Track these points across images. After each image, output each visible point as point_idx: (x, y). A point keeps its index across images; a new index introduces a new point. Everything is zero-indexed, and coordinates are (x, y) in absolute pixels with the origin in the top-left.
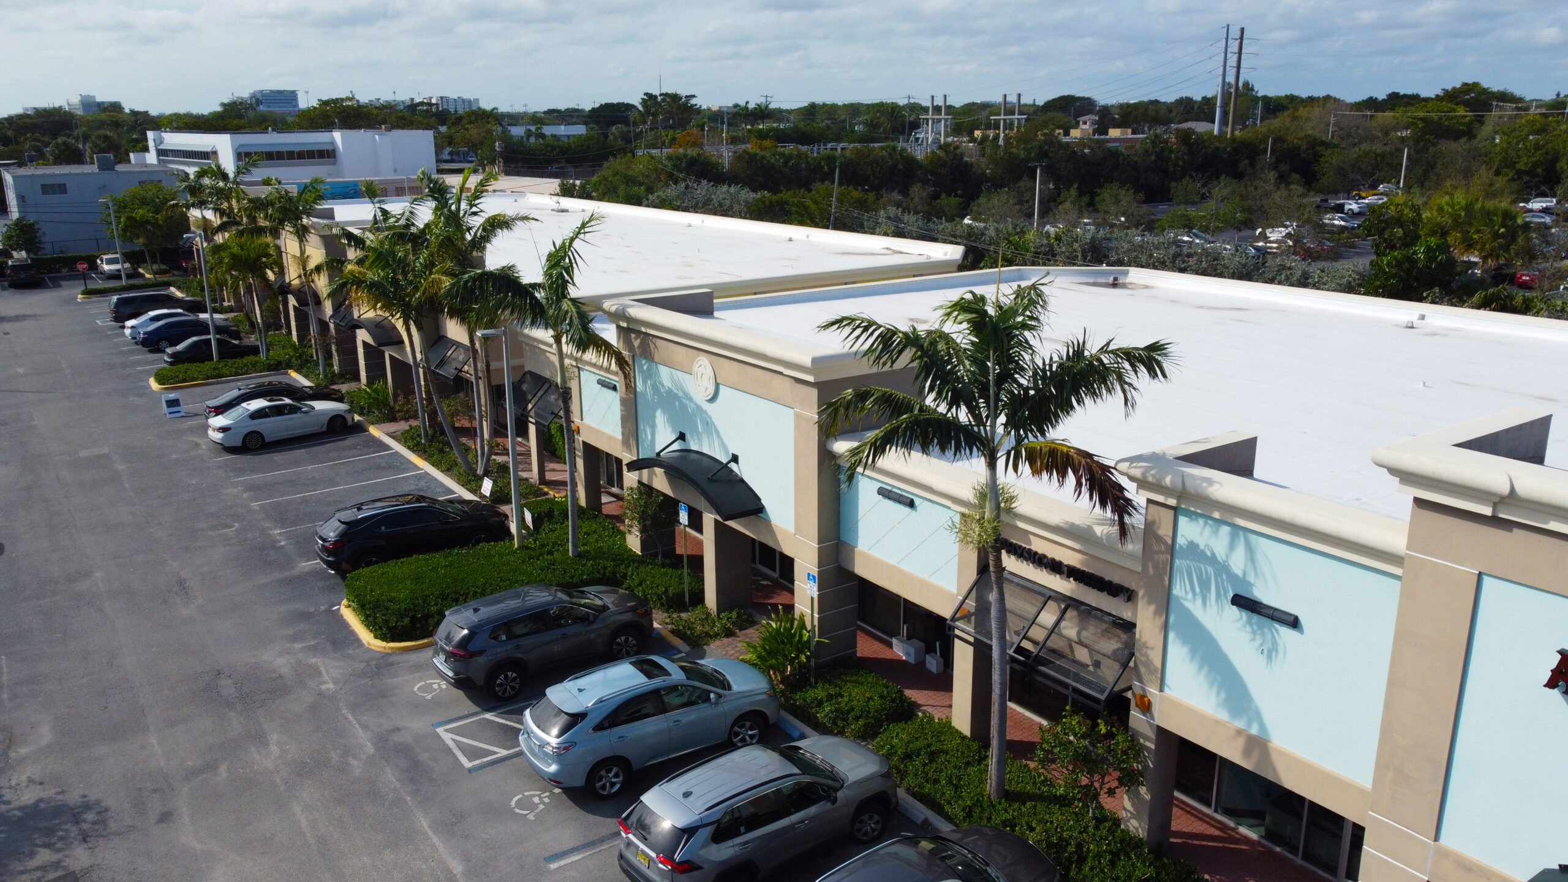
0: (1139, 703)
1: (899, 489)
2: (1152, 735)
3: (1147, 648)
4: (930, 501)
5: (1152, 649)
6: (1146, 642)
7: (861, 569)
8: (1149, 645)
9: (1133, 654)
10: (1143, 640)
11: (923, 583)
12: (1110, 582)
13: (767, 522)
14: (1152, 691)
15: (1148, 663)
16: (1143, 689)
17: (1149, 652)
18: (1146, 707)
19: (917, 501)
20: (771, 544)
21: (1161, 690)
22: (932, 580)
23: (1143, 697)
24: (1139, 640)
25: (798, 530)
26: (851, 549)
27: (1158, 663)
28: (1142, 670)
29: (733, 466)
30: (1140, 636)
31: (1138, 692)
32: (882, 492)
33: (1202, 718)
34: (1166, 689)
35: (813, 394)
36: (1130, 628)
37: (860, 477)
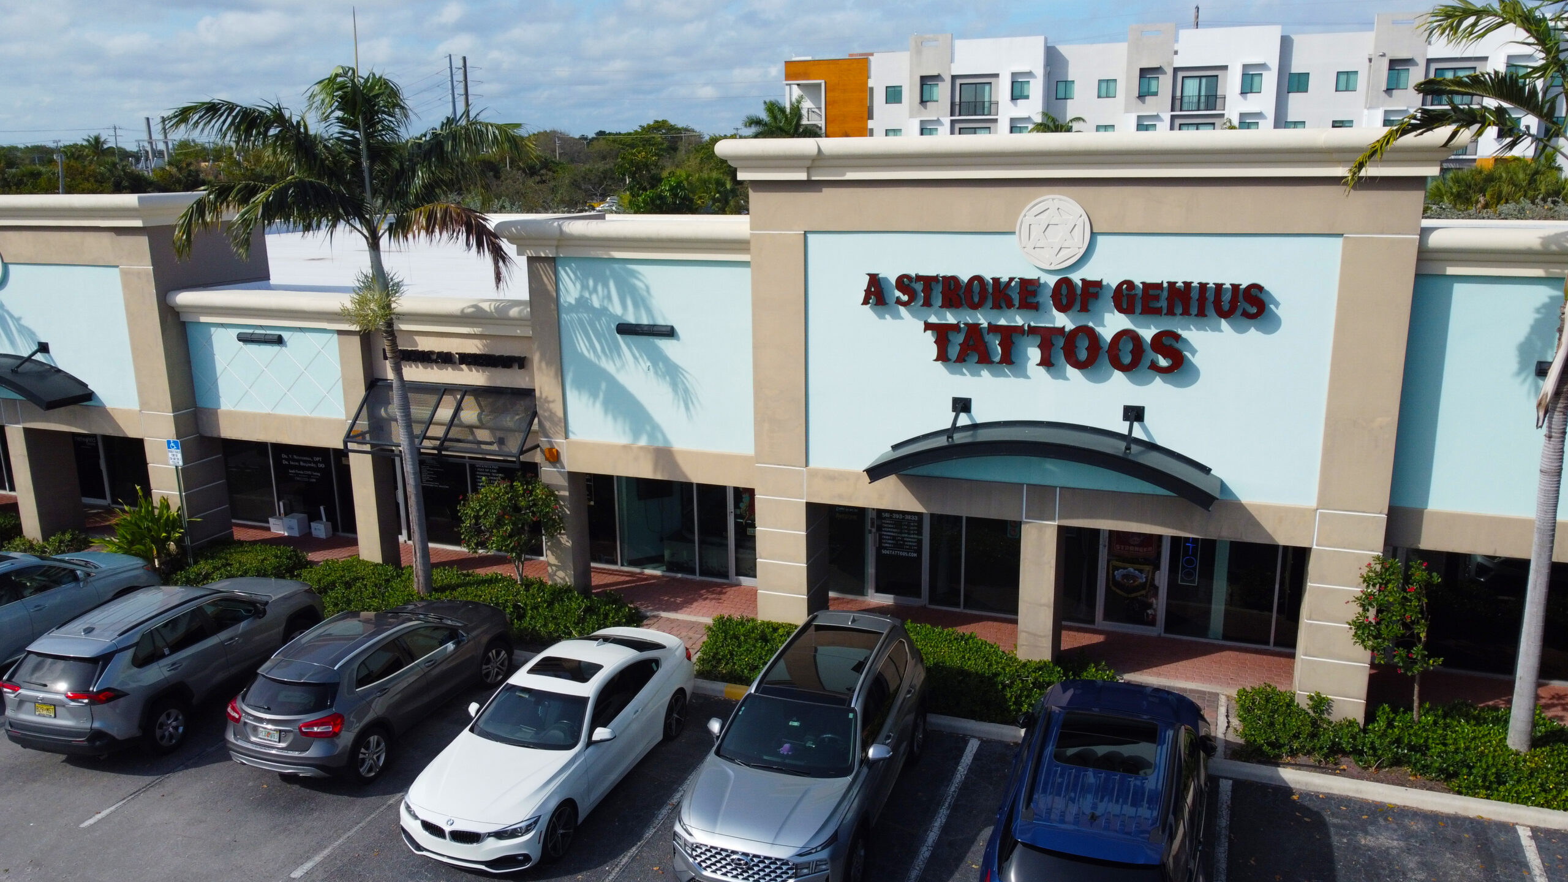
0: (548, 456)
1: (261, 327)
2: (563, 482)
3: (549, 402)
4: (301, 329)
5: (553, 401)
6: (547, 397)
7: (229, 431)
8: (550, 399)
9: (535, 414)
10: (544, 396)
11: (305, 420)
12: (501, 357)
13: (102, 411)
14: (559, 441)
15: (552, 416)
16: (550, 443)
17: (552, 406)
18: (554, 458)
19: (285, 335)
20: (110, 432)
21: (566, 437)
22: (314, 415)
23: (551, 450)
24: (541, 398)
25: (144, 404)
26: (213, 413)
27: (560, 414)
28: (547, 425)
29: (41, 356)
30: (541, 394)
31: (546, 446)
32: (244, 339)
33: (608, 449)
34: (571, 436)
35: (143, 242)
36: (529, 393)
37: (213, 329)
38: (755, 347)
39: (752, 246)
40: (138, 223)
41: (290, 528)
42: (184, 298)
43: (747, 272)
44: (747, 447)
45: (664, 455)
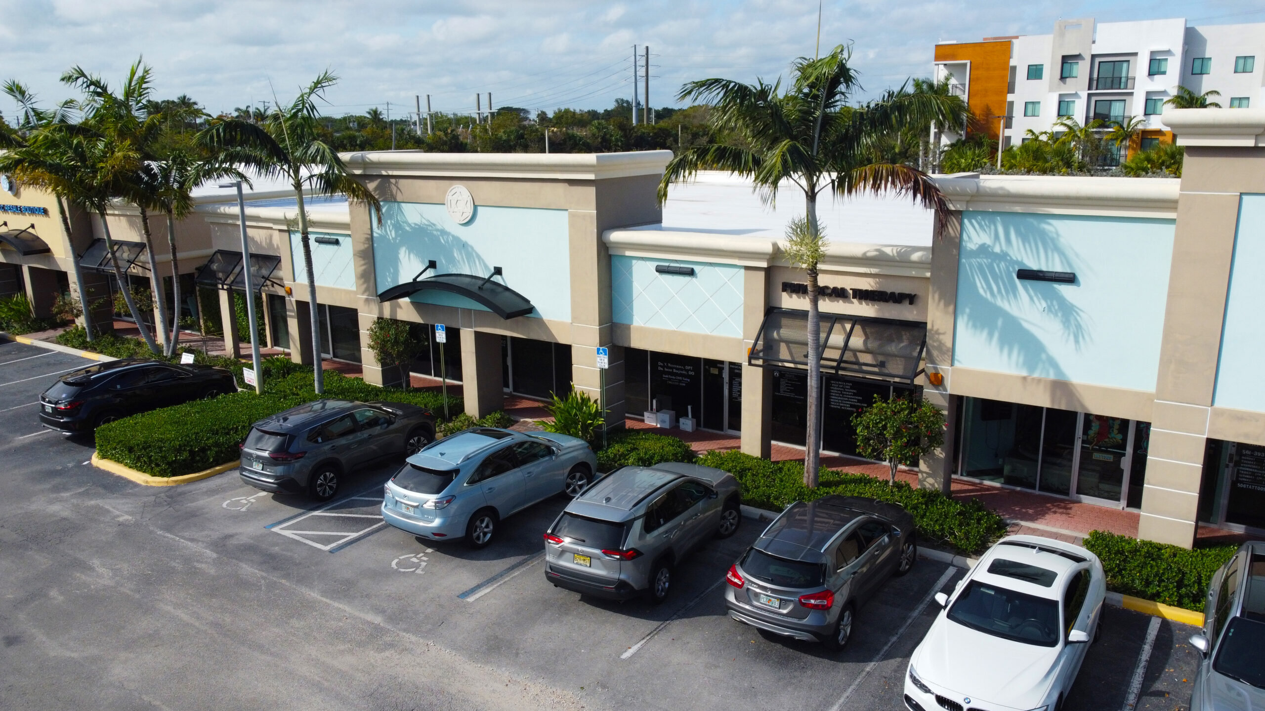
0: (933, 379)
1: (676, 261)
2: (943, 403)
3: (939, 334)
4: (711, 264)
5: (944, 334)
6: (938, 330)
7: (637, 342)
8: (941, 331)
9: (923, 344)
10: (935, 328)
11: (705, 338)
12: (893, 294)
13: (540, 322)
14: (944, 368)
15: (941, 345)
16: (936, 368)
17: (941, 337)
18: (937, 381)
19: (697, 268)
20: (544, 338)
21: (952, 365)
22: (715, 334)
23: (936, 374)
24: (932, 330)
25: (575, 318)
26: (627, 328)
27: (949, 345)
28: (935, 353)
29: (497, 279)
30: (933, 326)
31: (931, 371)
32: (661, 270)
33: (991, 377)
34: (956, 364)
35: (591, 191)
36: (920, 326)
37: (634, 262)
38: (1171, 296)
39: (1180, 206)
40: (591, 177)
41: (663, 422)
42: (617, 236)
43: (1172, 228)
44: (1150, 386)
45: (1061, 386)
